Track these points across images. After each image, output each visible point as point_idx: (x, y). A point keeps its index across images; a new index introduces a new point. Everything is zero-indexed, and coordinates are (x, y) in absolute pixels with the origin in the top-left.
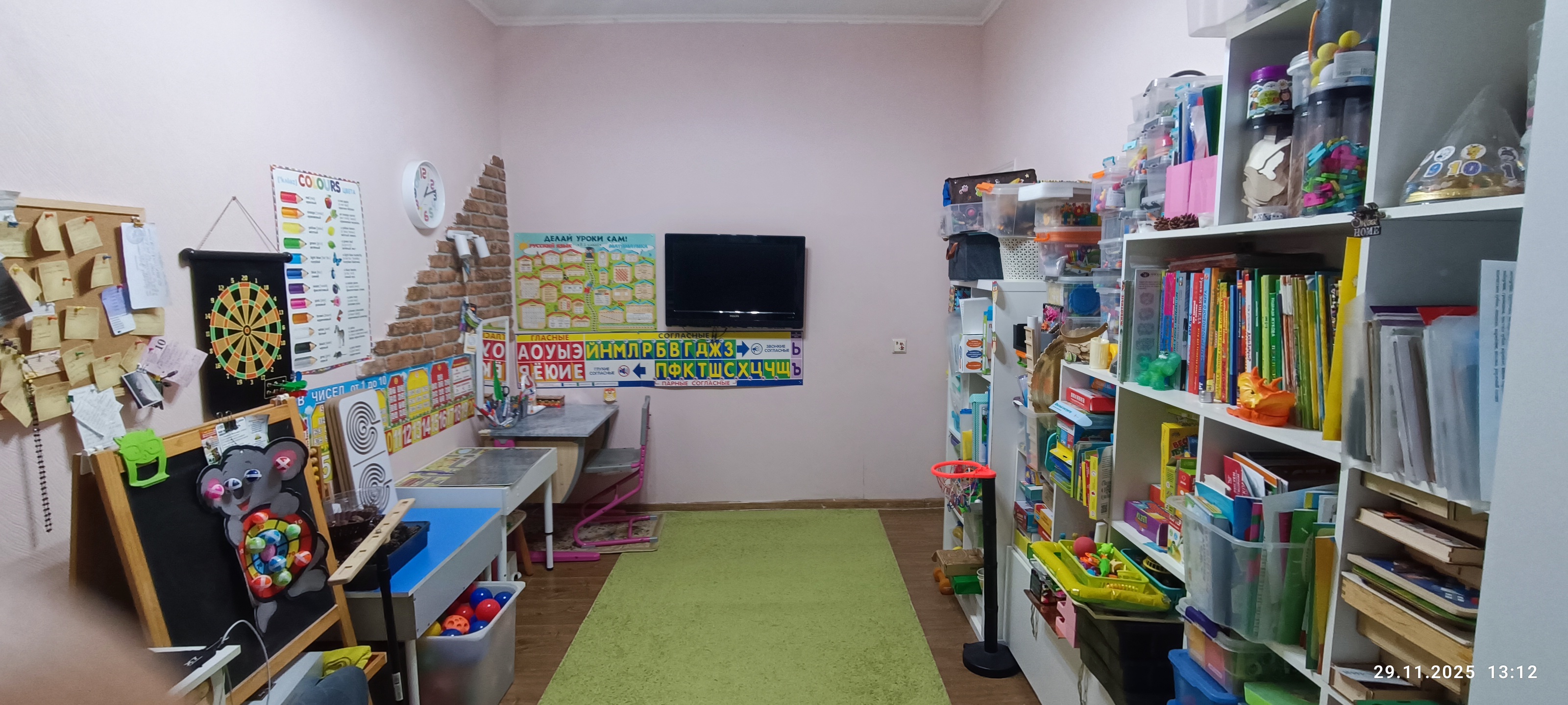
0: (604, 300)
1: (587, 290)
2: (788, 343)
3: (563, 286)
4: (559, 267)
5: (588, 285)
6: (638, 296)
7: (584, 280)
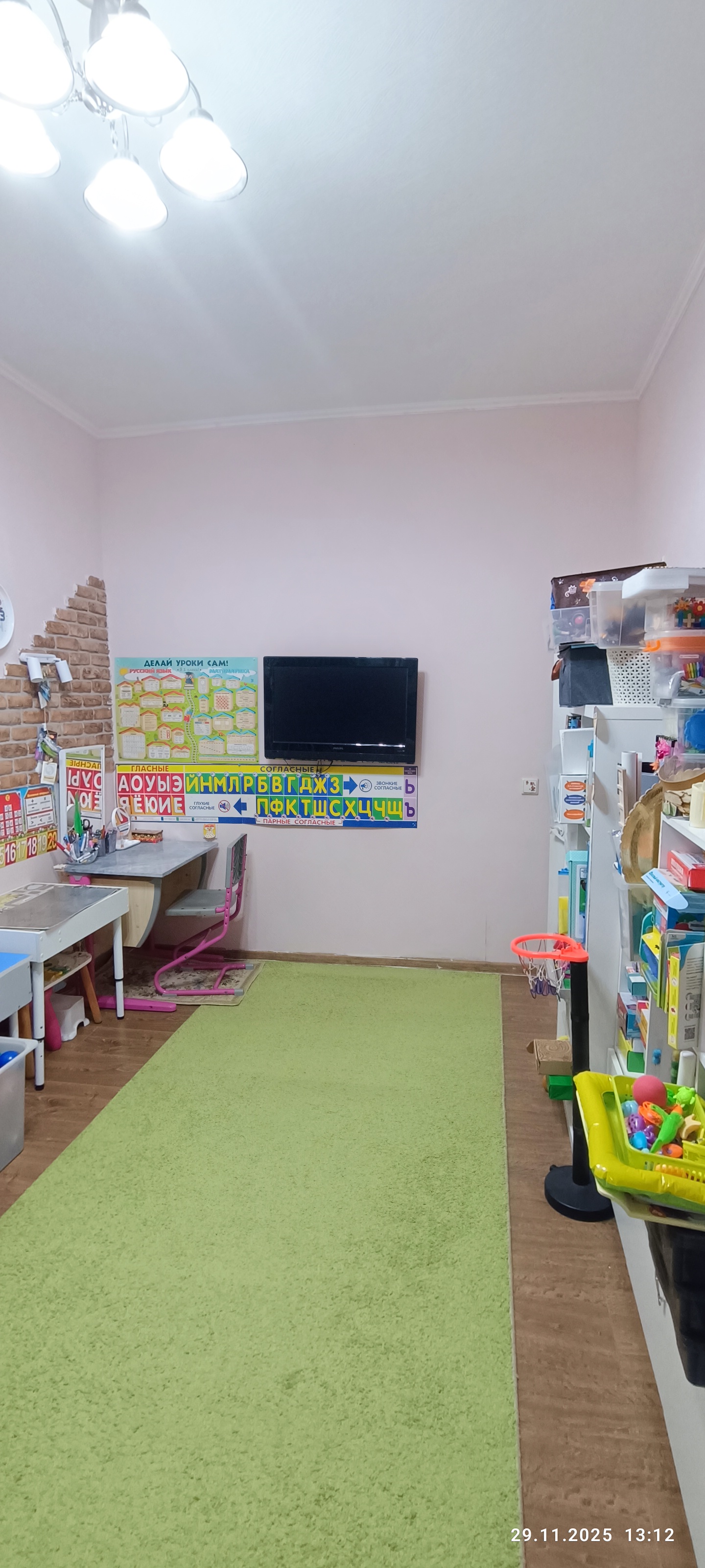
0: (204, 729)
1: (187, 719)
2: (400, 779)
3: (163, 713)
4: (159, 694)
5: (188, 712)
6: (239, 726)
7: (184, 708)
